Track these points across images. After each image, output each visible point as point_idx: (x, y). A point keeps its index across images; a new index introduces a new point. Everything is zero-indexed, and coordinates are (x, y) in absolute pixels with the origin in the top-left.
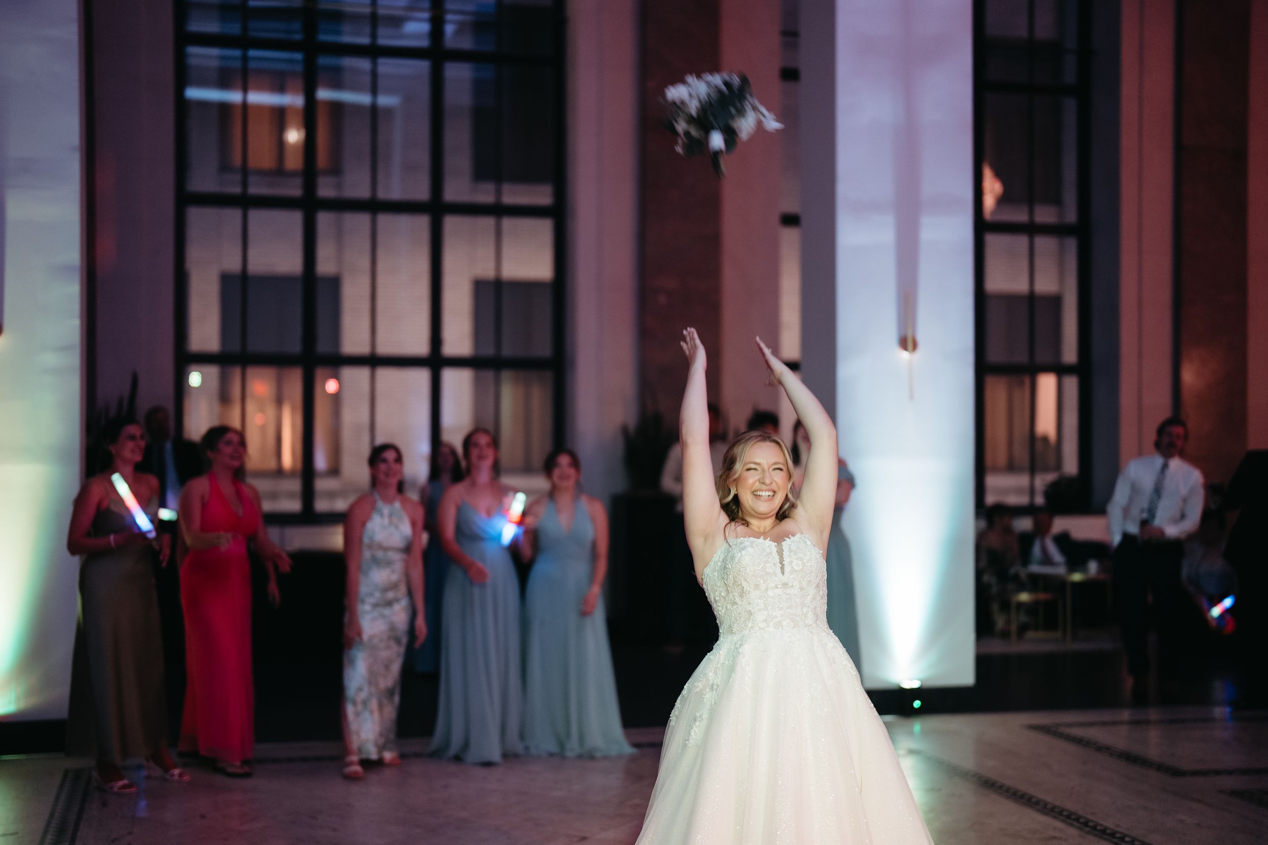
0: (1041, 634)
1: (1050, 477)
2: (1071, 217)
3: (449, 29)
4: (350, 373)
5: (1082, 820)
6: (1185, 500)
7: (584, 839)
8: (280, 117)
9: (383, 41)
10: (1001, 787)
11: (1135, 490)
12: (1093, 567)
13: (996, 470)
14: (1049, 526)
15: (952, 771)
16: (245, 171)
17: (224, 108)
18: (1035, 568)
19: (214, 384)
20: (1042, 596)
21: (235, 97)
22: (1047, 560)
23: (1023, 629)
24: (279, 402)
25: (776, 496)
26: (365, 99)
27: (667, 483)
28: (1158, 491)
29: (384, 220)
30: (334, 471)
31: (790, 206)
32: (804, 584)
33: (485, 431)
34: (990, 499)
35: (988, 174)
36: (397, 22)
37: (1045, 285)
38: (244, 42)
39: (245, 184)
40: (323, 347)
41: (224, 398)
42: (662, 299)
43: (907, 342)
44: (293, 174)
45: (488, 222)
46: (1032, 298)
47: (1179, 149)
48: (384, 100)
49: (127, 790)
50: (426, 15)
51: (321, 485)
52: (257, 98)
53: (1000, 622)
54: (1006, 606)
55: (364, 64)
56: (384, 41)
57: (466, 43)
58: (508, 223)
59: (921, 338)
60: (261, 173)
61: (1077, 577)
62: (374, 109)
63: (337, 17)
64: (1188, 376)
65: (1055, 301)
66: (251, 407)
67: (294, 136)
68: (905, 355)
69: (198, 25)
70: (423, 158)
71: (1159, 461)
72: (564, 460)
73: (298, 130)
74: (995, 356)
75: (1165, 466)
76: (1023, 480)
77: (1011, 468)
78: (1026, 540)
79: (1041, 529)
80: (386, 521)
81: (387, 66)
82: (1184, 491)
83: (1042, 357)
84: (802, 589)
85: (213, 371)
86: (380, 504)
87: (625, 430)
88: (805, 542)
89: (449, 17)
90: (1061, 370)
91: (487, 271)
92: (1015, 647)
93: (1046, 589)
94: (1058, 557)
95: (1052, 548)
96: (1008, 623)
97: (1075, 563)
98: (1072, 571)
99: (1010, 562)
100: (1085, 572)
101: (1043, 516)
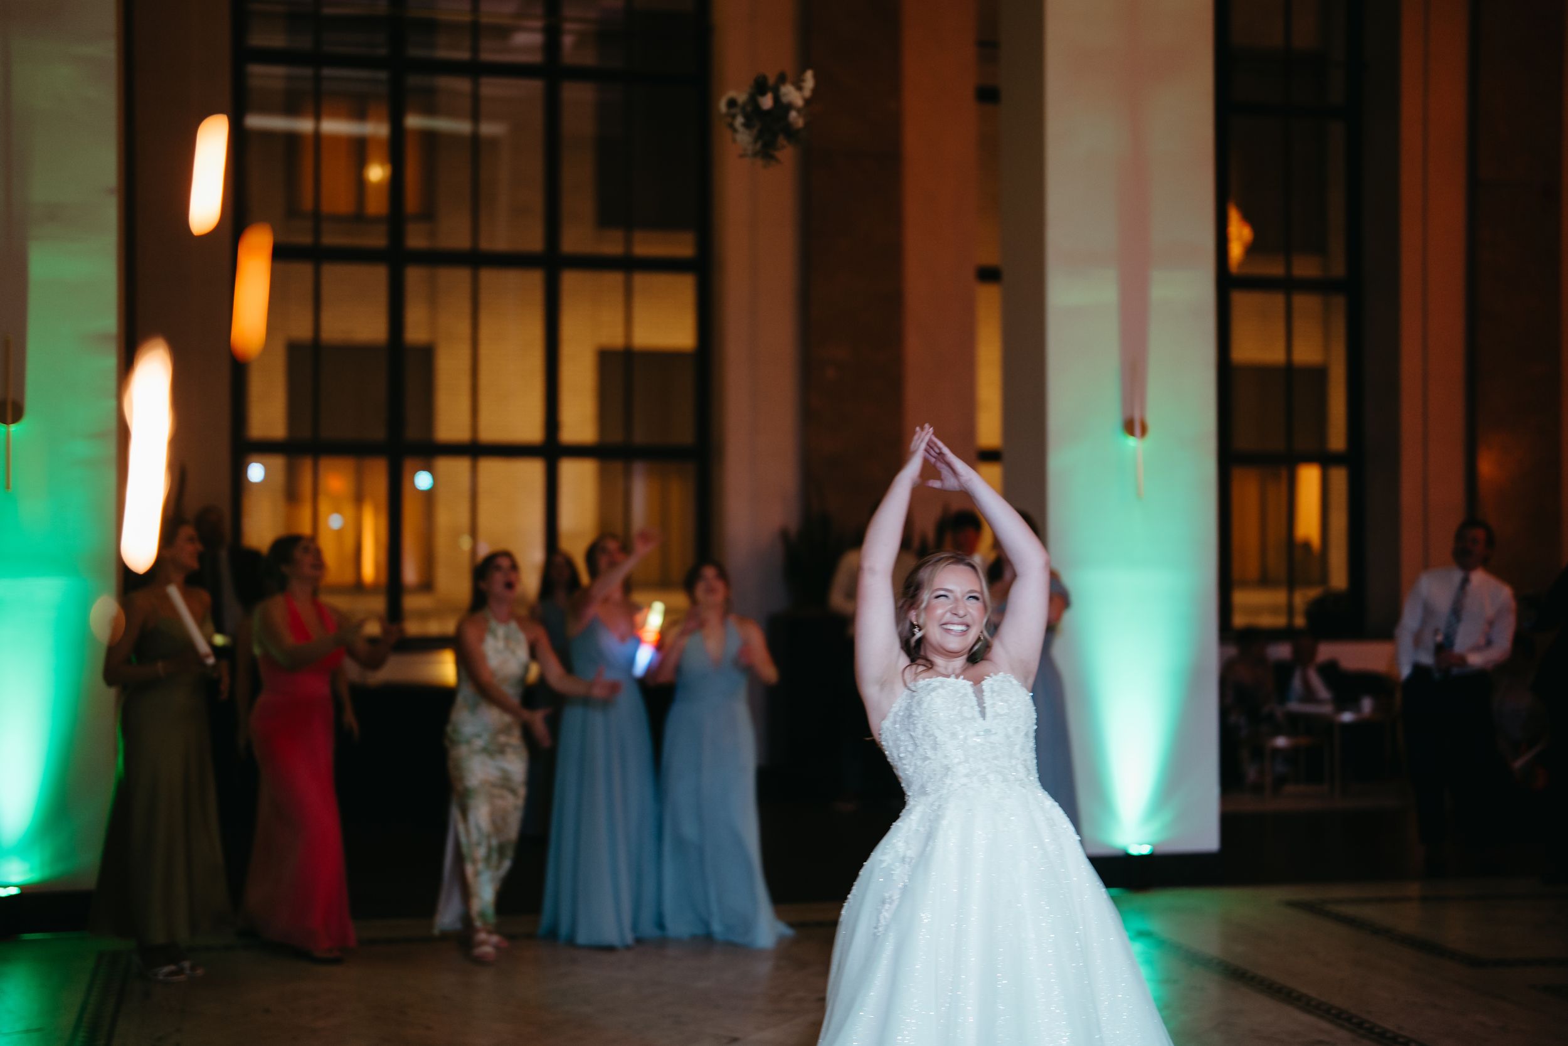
0: (1302, 788)
1: (1313, 593)
2: (1338, 269)
3: (568, 41)
4: (444, 464)
5: (1355, 1020)
6: (1491, 623)
7: (735, 1040)
8: (359, 149)
9: (486, 56)
10: (1253, 978)
11: (1428, 611)
12: (1367, 705)
13: (1245, 584)
14: (1313, 653)
15: (1192, 958)
16: (317, 216)
17: (292, 139)
18: (1294, 706)
19: (280, 478)
20: (1303, 740)
21: (305, 125)
22: (1309, 695)
23: (1280, 782)
24: (359, 499)
25: (970, 631)
26: (463, 127)
27: (837, 599)
28: (1456, 612)
29: (488, 276)
30: (427, 585)
31: (989, 257)
32: (1010, 730)
33: (613, 536)
34: (1239, 620)
35: (1234, 216)
36: (503, 32)
37: (1306, 353)
38: (316, 59)
39: (317, 232)
40: (412, 433)
41: (291, 495)
42: (831, 373)
43: (1133, 426)
44: (375, 220)
45: (615, 279)
46: (1289, 372)
47: (1474, 186)
48: (488, 129)
49: (175, 978)
50: (538, 24)
51: (412, 602)
52: (333, 126)
53: (1251, 773)
54: (1258, 752)
55: (463, 85)
56: (488, 56)
57: (588, 58)
58: (640, 280)
59: (1151, 421)
60: (337, 219)
61: (1347, 717)
62: (475, 141)
63: (430, 27)
64: (1486, 467)
65: (1318, 375)
66: (324, 506)
67: (376, 173)
68: (1132, 442)
69: (262, 38)
70: (535, 199)
71: (1457, 576)
72: (709, 572)
73: (382, 164)
74: (1243, 442)
75: (1465, 581)
76: (1279, 597)
77: (1264, 581)
78: (1284, 672)
79: (1304, 657)
80: (501, 644)
81: (491, 87)
82: (1490, 612)
83: (1302, 443)
84: (1008, 737)
85: (278, 462)
86: (493, 624)
87: (784, 534)
88: (1010, 682)
89: (568, 26)
90: (1325, 460)
91: (614, 338)
92: (1270, 805)
93: (1309, 732)
94: (1323, 693)
95: (1316, 681)
96: (1261, 774)
97: (1345, 700)
98: (1341, 709)
99: (1262, 698)
100: (1357, 711)
101: (1306, 642)
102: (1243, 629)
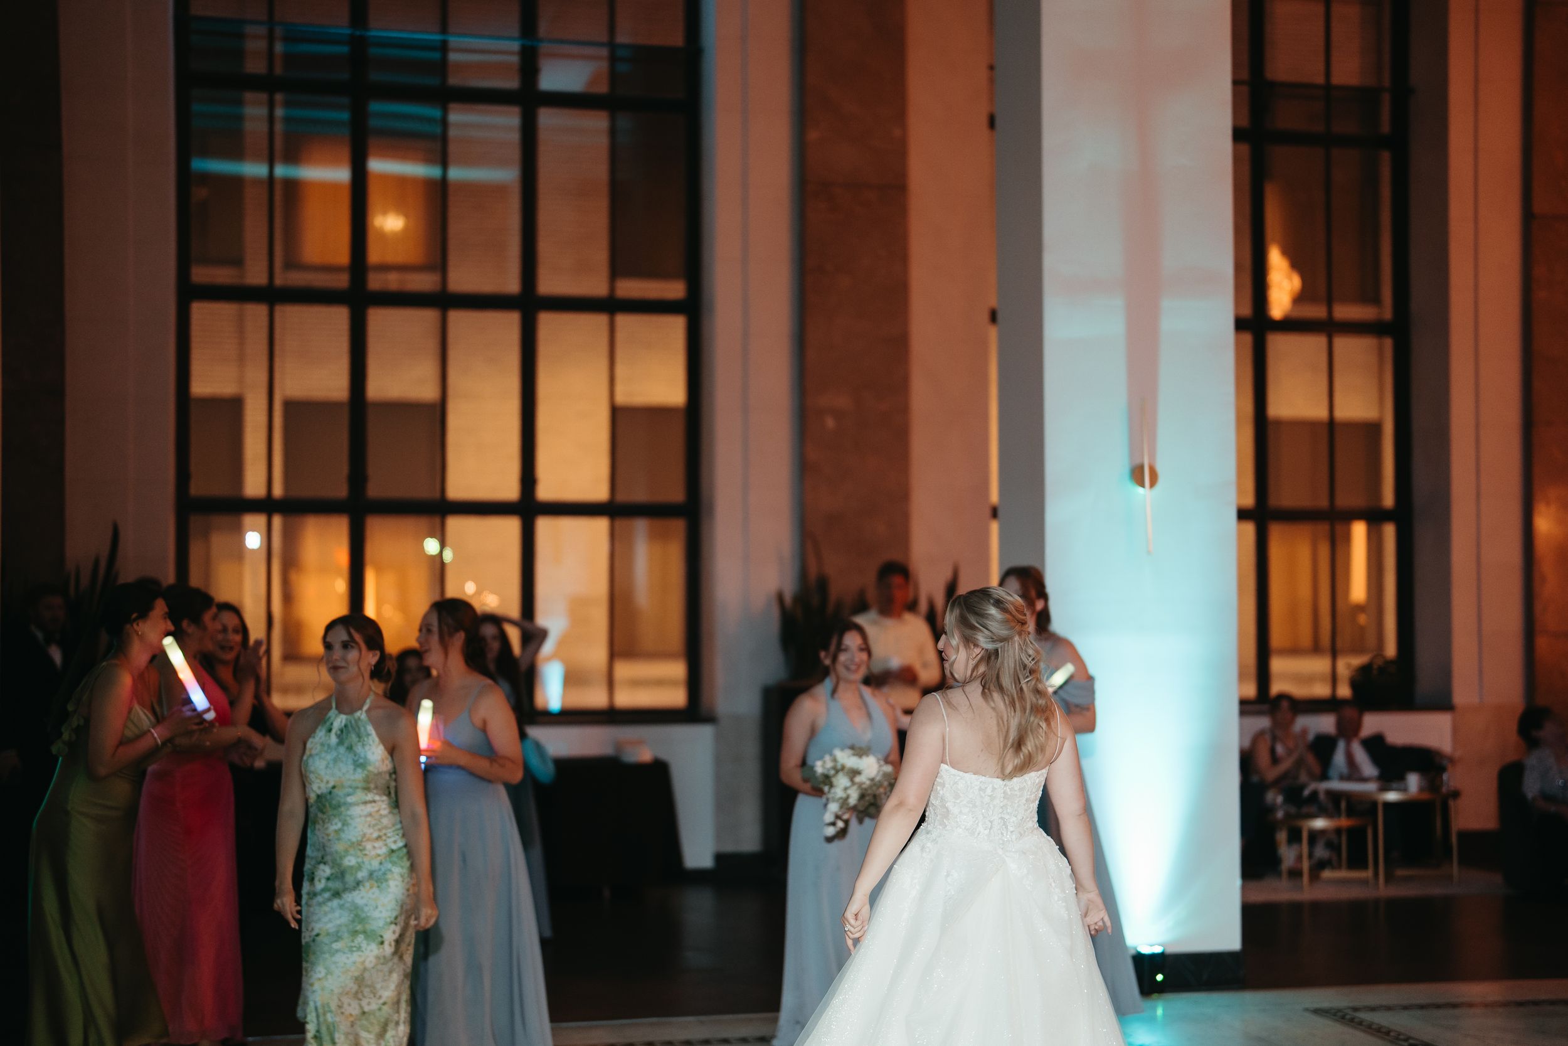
0: (1343, 874)
1: (1358, 661)
2: (1387, 314)
3: (545, 65)
9: (456, 81)
12: (1413, 781)
13: (1285, 651)
14: (1357, 726)
16: (272, 255)
18: (1336, 785)
20: (1344, 822)
22: (1353, 773)
23: (1319, 866)
29: (457, 318)
35: (1276, 260)
39: (271, 272)
40: (375, 490)
42: (830, 423)
43: (1141, 474)
45: (598, 322)
46: (1331, 426)
47: (1528, 216)
54: (1295, 835)
56: (458, 81)
58: (623, 322)
59: (1163, 470)
61: (1392, 796)
62: (444, 171)
64: (1544, 524)
65: (1372, 429)
68: (1139, 492)
74: (1285, 496)
76: (1320, 665)
79: (1348, 729)
81: (462, 115)
83: (1346, 500)
89: (545, 49)
90: (1374, 517)
92: (1307, 893)
93: (1351, 812)
94: (1368, 768)
95: (1361, 756)
96: (1299, 858)
97: (1390, 775)
98: (1384, 789)
99: (1303, 777)
100: (1405, 790)
101: (1350, 713)
102: (1282, 697)
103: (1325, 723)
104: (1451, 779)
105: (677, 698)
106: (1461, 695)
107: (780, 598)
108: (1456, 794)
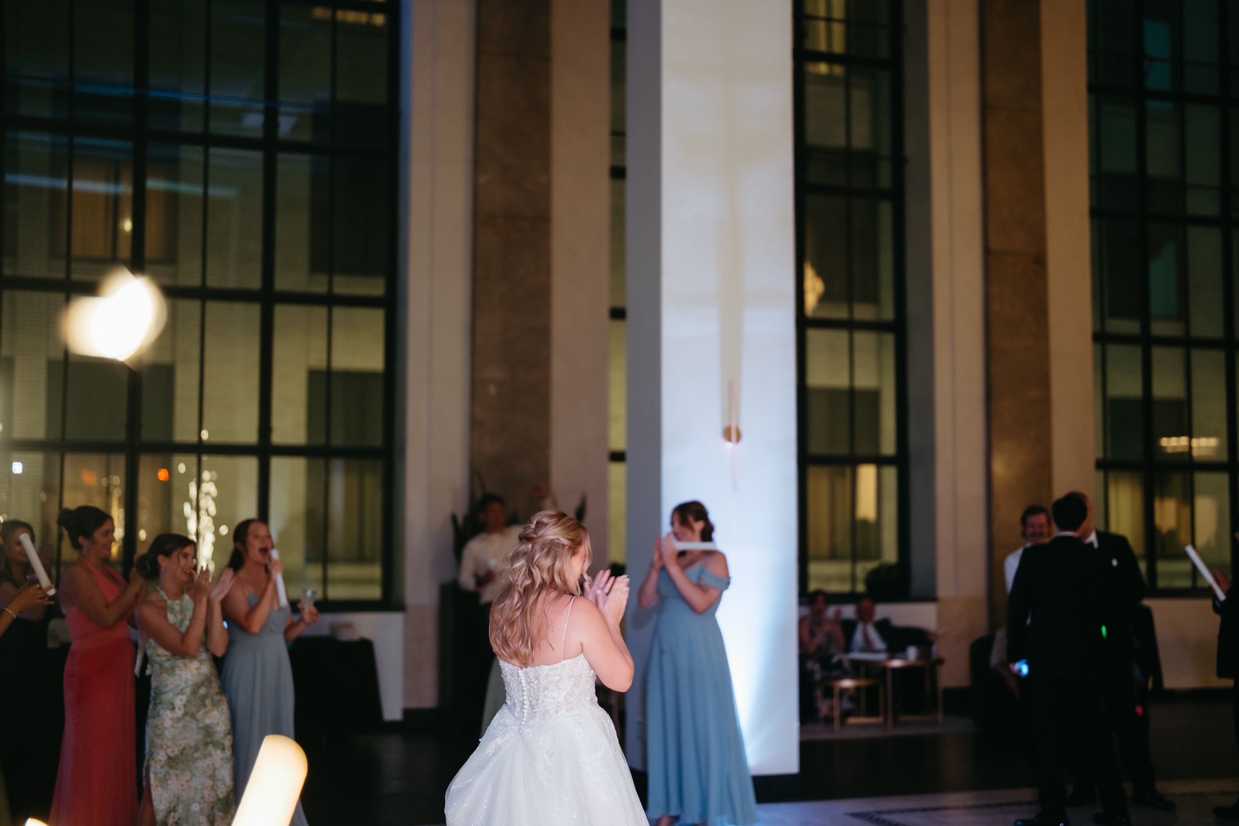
0: (863, 720)
1: (872, 565)
2: (888, 314)
4: (177, 461)
8: (115, 205)
9: (215, 130)
12: (912, 653)
13: (819, 558)
14: (871, 612)
16: (69, 257)
17: (53, 192)
18: (856, 655)
19: (38, 472)
20: (863, 683)
21: (62, 184)
22: (868, 647)
23: (846, 714)
26: (197, 190)
29: (213, 307)
31: (618, 299)
35: (810, 274)
36: (237, 114)
37: (865, 380)
38: (70, 128)
39: (68, 269)
40: (148, 434)
42: (492, 390)
43: (730, 434)
45: (319, 313)
46: (852, 393)
48: (217, 192)
50: (261, 107)
52: (86, 186)
53: (823, 707)
54: (829, 692)
55: (196, 153)
57: (306, 136)
58: (340, 312)
59: (744, 430)
62: (205, 199)
64: (999, 468)
65: (873, 397)
67: (128, 225)
68: (729, 446)
70: (256, 248)
74: (816, 448)
76: (844, 568)
77: (834, 556)
78: (848, 627)
79: (865, 616)
81: (218, 156)
83: (862, 449)
85: (39, 458)
89: (283, 109)
90: (880, 461)
91: (318, 361)
92: (837, 733)
93: (868, 675)
94: (879, 644)
95: (874, 635)
96: (831, 709)
97: (895, 649)
98: (892, 657)
99: (833, 649)
100: (905, 658)
101: (866, 603)
102: (818, 593)
103: (849, 611)
104: (938, 650)
105: (375, 592)
106: (944, 590)
107: (454, 518)
108: (940, 661)
